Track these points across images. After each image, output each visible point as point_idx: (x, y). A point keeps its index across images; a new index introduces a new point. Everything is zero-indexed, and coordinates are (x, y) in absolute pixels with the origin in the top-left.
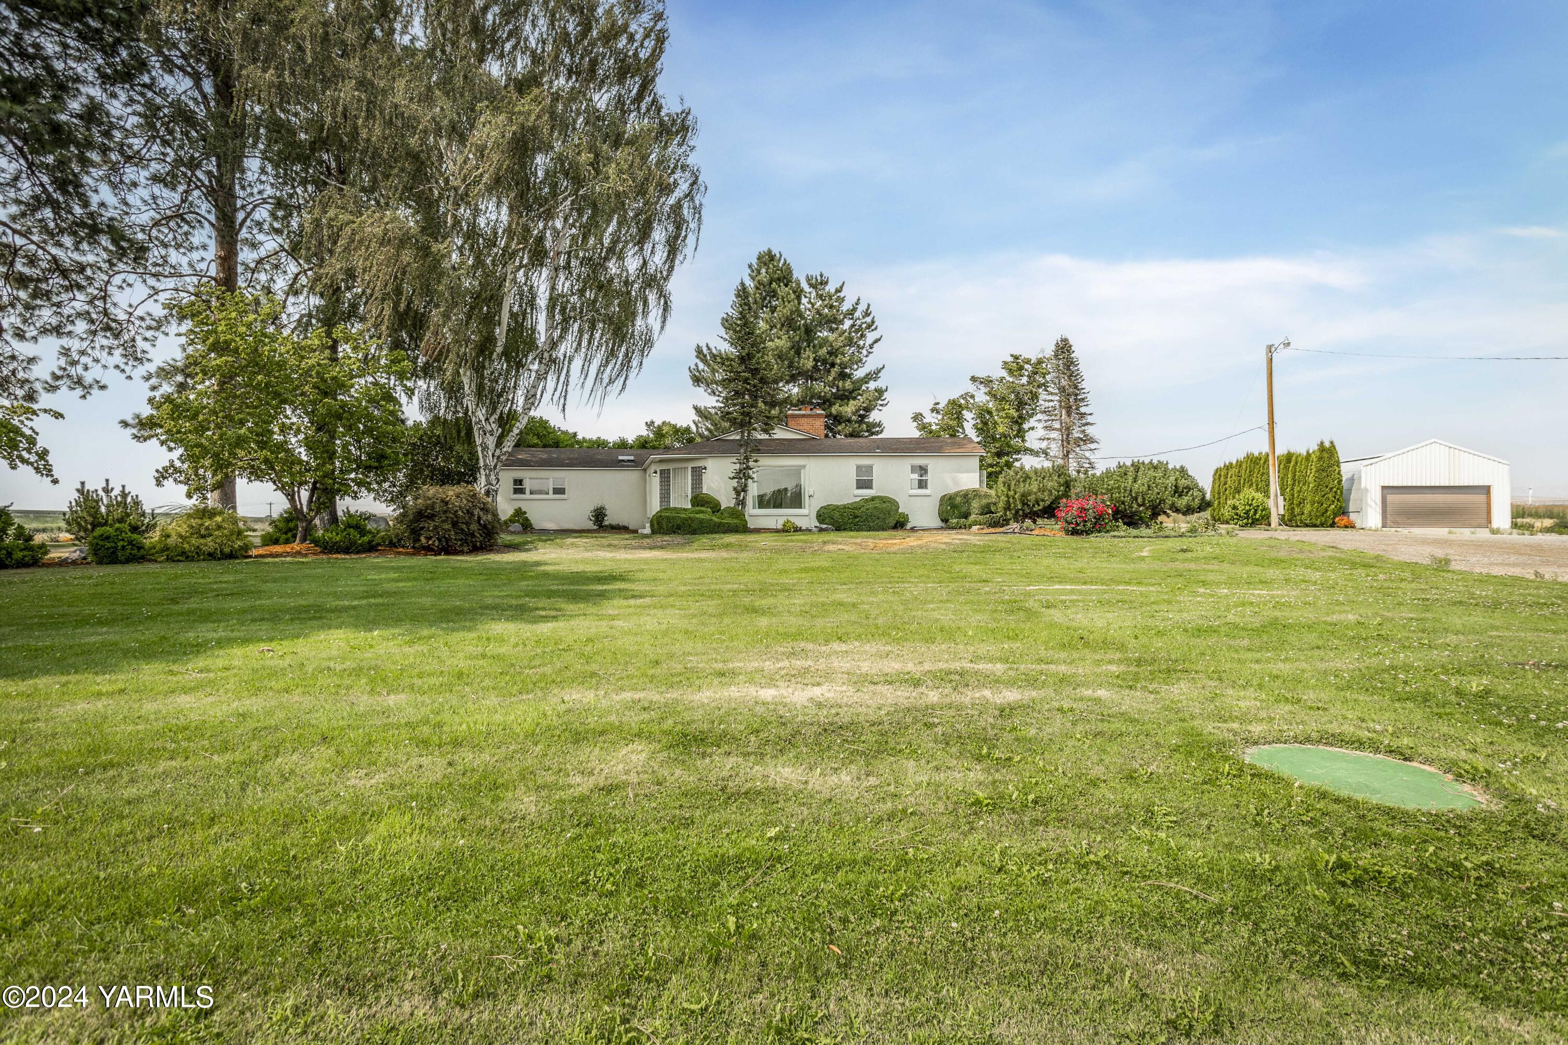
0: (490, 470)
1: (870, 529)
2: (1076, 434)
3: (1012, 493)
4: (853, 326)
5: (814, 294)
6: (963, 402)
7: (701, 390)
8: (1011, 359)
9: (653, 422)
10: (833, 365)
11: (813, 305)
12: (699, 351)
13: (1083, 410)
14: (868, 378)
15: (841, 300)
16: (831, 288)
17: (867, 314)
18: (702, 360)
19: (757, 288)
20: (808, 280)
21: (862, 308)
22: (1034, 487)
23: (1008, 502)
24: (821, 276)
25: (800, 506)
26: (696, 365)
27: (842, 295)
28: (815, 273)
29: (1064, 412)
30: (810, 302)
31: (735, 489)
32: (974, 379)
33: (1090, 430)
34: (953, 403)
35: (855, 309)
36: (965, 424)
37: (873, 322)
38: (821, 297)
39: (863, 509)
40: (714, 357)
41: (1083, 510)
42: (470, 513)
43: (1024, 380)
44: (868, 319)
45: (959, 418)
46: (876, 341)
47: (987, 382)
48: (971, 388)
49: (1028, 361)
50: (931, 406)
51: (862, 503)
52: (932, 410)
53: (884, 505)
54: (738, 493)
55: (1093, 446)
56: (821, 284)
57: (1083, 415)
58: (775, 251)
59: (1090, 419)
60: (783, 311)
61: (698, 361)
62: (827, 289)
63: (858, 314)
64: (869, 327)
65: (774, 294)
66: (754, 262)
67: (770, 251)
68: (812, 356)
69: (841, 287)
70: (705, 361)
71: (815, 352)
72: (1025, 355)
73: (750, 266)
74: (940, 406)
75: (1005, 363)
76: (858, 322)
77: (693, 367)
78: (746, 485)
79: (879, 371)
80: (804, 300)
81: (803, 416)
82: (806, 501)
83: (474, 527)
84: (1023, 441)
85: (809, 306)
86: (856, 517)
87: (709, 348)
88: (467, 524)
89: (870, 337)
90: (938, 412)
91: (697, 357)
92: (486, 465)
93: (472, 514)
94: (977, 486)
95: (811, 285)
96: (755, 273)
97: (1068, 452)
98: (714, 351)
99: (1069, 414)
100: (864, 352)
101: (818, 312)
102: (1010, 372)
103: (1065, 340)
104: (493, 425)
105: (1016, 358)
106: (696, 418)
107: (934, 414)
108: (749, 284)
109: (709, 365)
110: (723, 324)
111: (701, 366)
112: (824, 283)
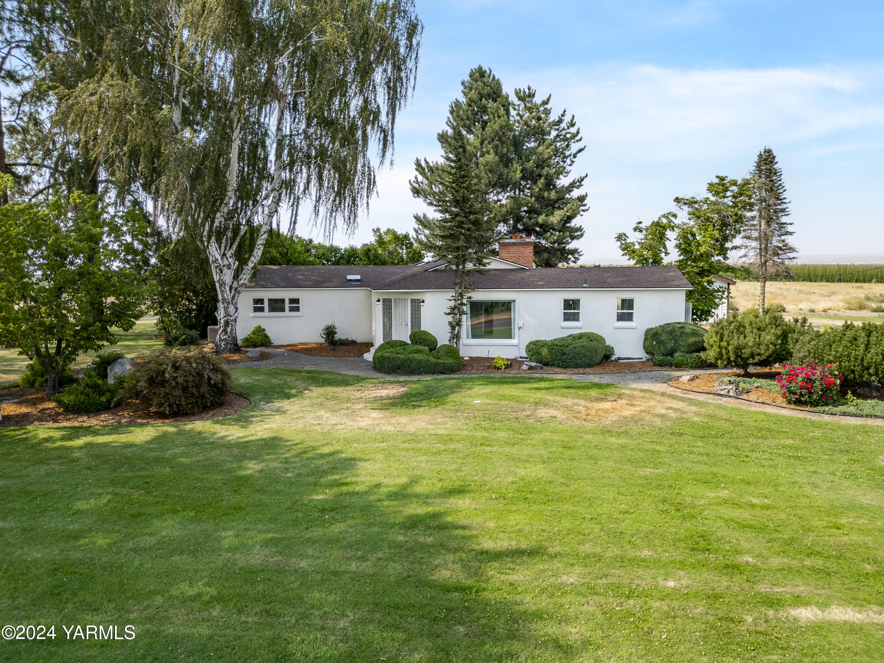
0: (228, 303)
1: (577, 366)
2: (775, 242)
3: (724, 344)
4: (558, 136)
5: (522, 106)
6: (665, 221)
7: (420, 201)
8: (717, 181)
9: (378, 229)
10: (540, 176)
11: (521, 117)
12: (418, 164)
13: (784, 220)
14: (573, 185)
15: (547, 112)
16: (538, 100)
17: (572, 124)
18: (421, 173)
19: (470, 105)
20: (517, 93)
21: (567, 119)
22: (750, 340)
23: (720, 353)
24: (529, 89)
25: (509, 336)
26: (416, 178)
27: (548, 106)
28: (523, 87)
29: (763, 222)
30: (518, 114)
31: (450, 323)
32: (677, 200)
33: (789, 239)
34: (657, 224)
35: (560, 121)
36: (667, 243)
37: (578, 133)
38: (530, 110)
39: (571, 347)
40: (431, 169)
41: (809, 380)
42: (200, 374)
43: (728, 201)
44: (573, 130)
45: (662, 237)
46: (580, 151)
47: (691, 203)
48: (673, 207)
49: (734, 183)
50: (635, 225)
51: (570, 341)
52: (635, 229)
53: (592, 344)
54: (453, 328)
55: (791, 255)
56: (529, 96)
57: (782, 225)
58: (485, 68)
59: (789, 228)
60: (494, 126)
61: (417, 173)
62: (534, 100)
63: (563, 125)
64: (574, 136)
65: (484, 110)
66: (467, 78)
67: (480, 68)
68: (519, 168)
69: (548, 100)
70: (423, 173)
71: (522, 164)
72: (731, 176)
73: (463, 83)
74: (643, 226)
75: (711, 185)
76: (564, 132)
77: (412, 179)
78: (460, 320)
79: (582, 180)
80: (513, 112)
81: (514, 244)
82: (516, 332)
83: (204, 389)
84: (725, 258)
85: (518, 118)
86: (564, 354)
87: (427, 163)
88: (198, 387)
89: (574, 147)
90: (641, 231)
91: (417, 170)
92: (224, 299)
93: (202, 375)
94: (683, 320)
95: (520, 98)
96: (467, 88)
97: (766, 261)
98: (431, 164)
99: (768, 224)
100: (568, 161)
101: (526, 123)
102: (717, 193)
103: (769, 152)
104: (230, 260)
105: (722, 179)
106: (416, 226)
107: (637, 233)
108: (462, 99)
109: (427, 179)
110: (439, 139)
111: (420, 178)
112: (531, 95)
